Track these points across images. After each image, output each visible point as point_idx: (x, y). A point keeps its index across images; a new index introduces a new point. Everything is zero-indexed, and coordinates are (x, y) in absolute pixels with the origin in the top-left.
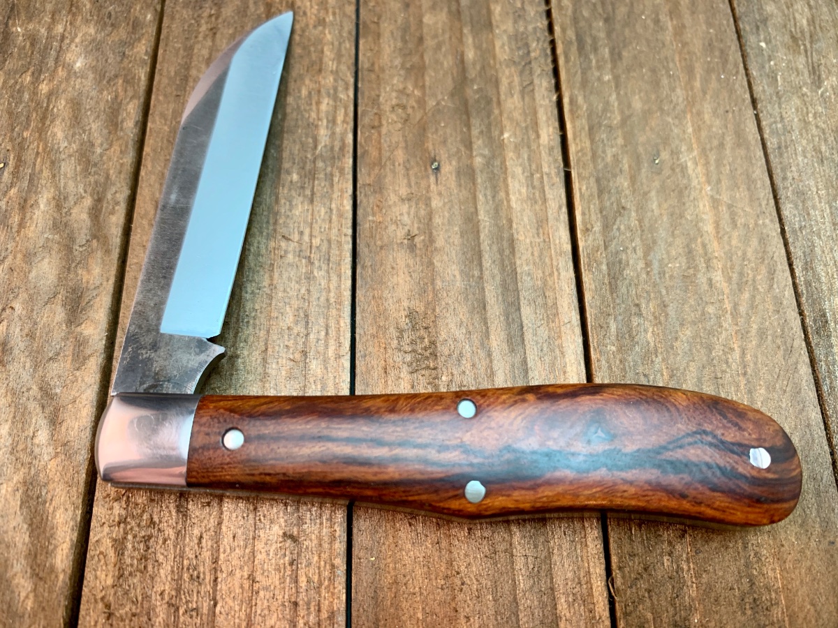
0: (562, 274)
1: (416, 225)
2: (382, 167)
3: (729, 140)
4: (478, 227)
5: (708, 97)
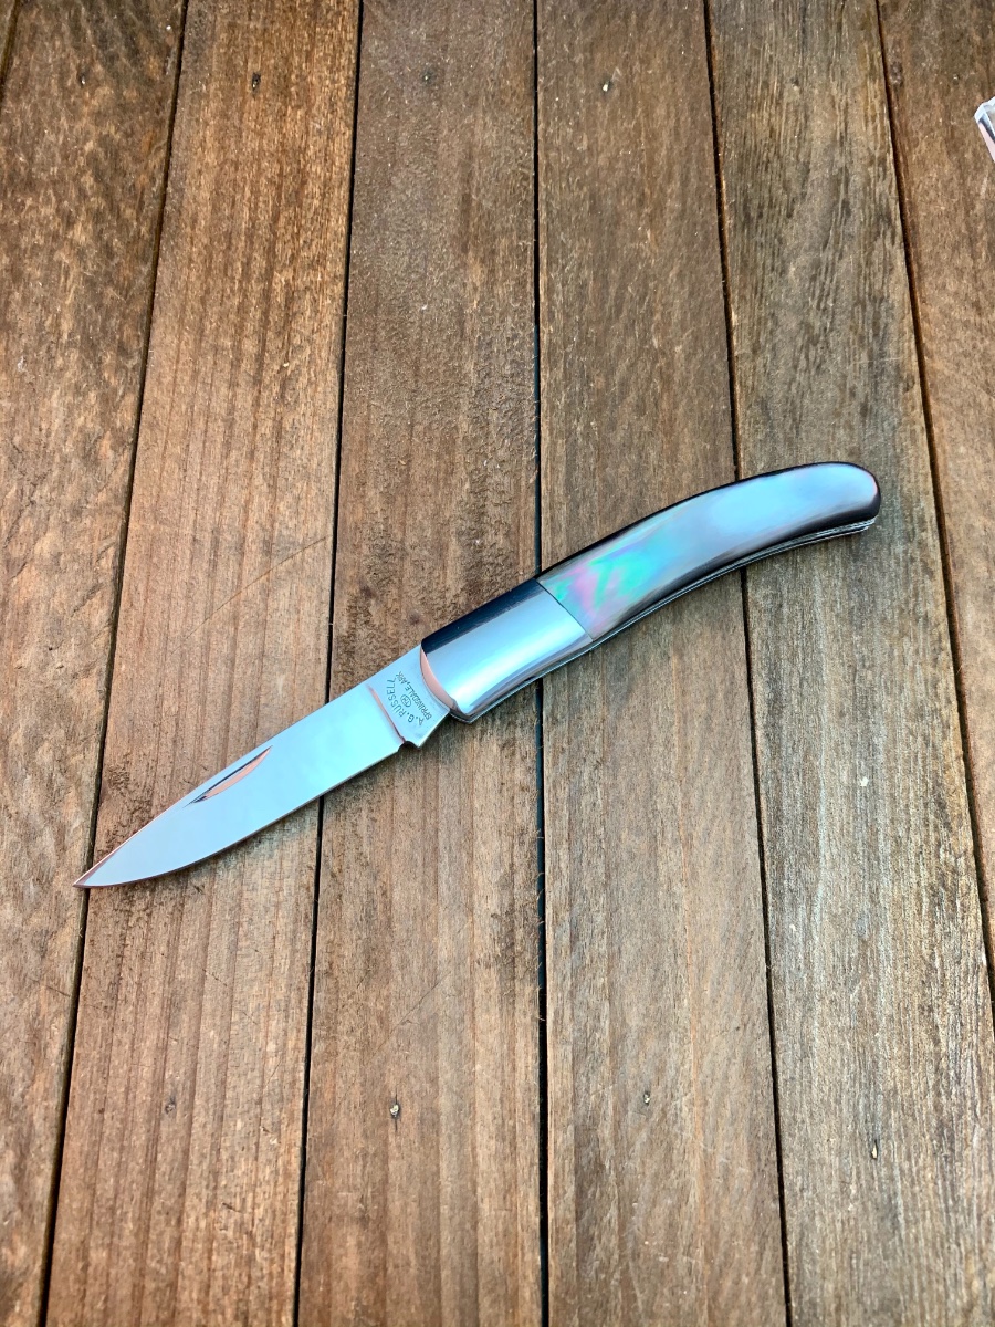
0: (528, 1257)
1: (370, 1190)
2: (335, 1109)
3: (735, 1070)
4: (439, 1191)
5: (718, 1008)
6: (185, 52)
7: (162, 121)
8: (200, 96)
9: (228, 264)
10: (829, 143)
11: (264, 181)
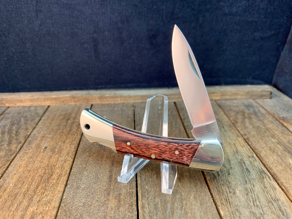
6: (26, 143)
7: (9, 160)
8: (25, 153)
9: (12, 205)
10: (233, 153)
11: (37, 175)
